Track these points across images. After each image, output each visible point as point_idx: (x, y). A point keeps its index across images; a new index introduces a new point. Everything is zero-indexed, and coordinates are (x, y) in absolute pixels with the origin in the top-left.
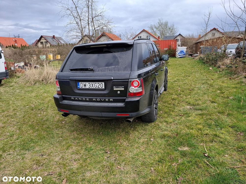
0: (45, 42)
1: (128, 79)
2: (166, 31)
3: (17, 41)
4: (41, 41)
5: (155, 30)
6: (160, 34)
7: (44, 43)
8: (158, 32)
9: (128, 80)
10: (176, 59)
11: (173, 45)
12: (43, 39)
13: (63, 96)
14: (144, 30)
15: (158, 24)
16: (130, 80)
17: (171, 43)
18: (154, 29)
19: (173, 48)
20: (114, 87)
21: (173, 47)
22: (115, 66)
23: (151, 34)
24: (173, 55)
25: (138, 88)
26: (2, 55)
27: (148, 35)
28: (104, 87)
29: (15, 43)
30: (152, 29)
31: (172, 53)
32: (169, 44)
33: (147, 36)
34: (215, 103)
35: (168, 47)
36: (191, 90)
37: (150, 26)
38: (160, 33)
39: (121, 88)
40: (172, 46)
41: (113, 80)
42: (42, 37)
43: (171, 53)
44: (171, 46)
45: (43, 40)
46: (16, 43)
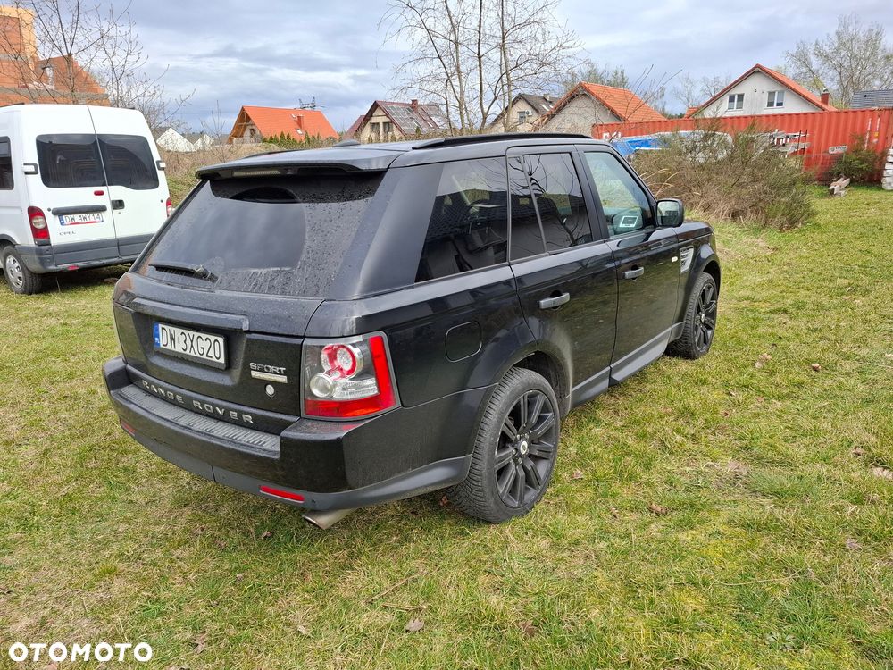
0: (384, 123)
1: (303, 337)
2: (870, 69)
3: (305, 122)
4: (374, 120)
5: (815, 63)
6: (840, 82)
7: (381, 126)
8: (832, 73)
9: (298, 341)
10: (881, 193)
11: (876, 135)
12: (378, 112)
13: (129, 367)
14: (757, 70)
15: (835, 38)
16: (307, 342)
17: (863, 123)
18: (810, 63)
19: (877, 145)
20: (251, 364)
21: (875, 141)
22: (280, 267)
23: (787, 85)
24: (871, 176)
25: (351, 379)
26: (161, 175)
27: (776, 88)
28: (222, 360)
29: (297, 127)
30: (806, 63)
31: (864, 166)
32: (854, 129)
33: (771, 94)
34: (885, 468)
35: (848, 139)
36: (816, 369)
37: (794, 50)
38: (838, 78)
39: (275, 373)
40: (870, 137)
41: (249, 332)
42: (375, 106)
43: (861, 169)
44: (862, 138)
45: (379, 119)
46: (300, 125)
